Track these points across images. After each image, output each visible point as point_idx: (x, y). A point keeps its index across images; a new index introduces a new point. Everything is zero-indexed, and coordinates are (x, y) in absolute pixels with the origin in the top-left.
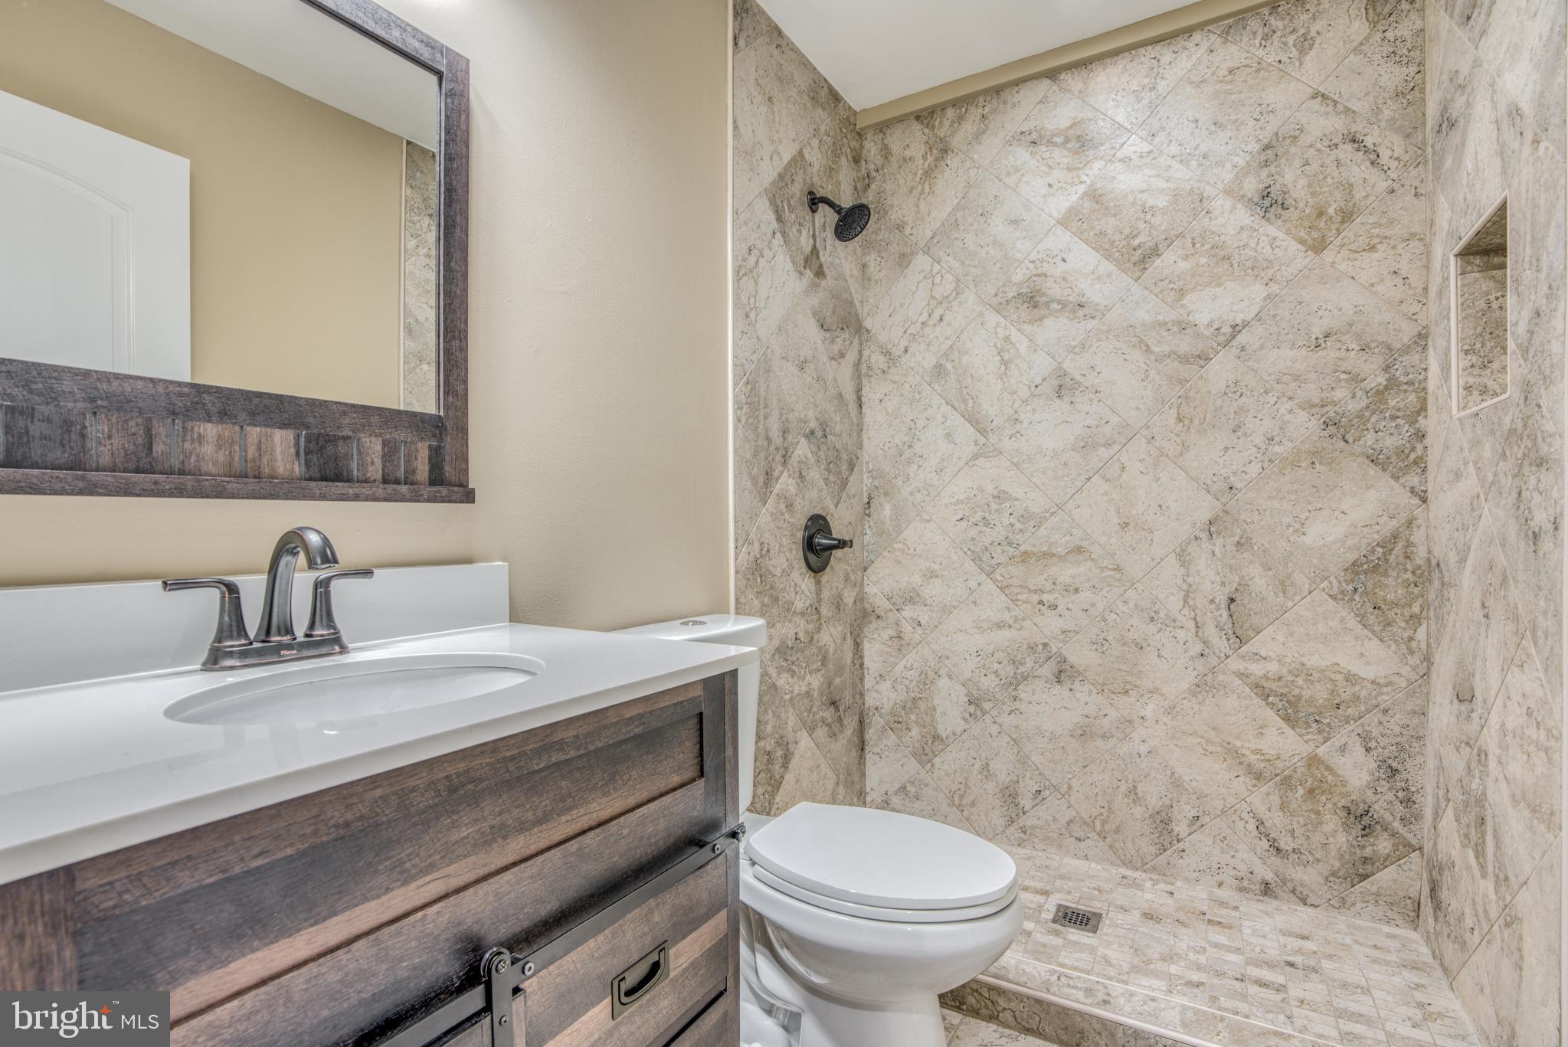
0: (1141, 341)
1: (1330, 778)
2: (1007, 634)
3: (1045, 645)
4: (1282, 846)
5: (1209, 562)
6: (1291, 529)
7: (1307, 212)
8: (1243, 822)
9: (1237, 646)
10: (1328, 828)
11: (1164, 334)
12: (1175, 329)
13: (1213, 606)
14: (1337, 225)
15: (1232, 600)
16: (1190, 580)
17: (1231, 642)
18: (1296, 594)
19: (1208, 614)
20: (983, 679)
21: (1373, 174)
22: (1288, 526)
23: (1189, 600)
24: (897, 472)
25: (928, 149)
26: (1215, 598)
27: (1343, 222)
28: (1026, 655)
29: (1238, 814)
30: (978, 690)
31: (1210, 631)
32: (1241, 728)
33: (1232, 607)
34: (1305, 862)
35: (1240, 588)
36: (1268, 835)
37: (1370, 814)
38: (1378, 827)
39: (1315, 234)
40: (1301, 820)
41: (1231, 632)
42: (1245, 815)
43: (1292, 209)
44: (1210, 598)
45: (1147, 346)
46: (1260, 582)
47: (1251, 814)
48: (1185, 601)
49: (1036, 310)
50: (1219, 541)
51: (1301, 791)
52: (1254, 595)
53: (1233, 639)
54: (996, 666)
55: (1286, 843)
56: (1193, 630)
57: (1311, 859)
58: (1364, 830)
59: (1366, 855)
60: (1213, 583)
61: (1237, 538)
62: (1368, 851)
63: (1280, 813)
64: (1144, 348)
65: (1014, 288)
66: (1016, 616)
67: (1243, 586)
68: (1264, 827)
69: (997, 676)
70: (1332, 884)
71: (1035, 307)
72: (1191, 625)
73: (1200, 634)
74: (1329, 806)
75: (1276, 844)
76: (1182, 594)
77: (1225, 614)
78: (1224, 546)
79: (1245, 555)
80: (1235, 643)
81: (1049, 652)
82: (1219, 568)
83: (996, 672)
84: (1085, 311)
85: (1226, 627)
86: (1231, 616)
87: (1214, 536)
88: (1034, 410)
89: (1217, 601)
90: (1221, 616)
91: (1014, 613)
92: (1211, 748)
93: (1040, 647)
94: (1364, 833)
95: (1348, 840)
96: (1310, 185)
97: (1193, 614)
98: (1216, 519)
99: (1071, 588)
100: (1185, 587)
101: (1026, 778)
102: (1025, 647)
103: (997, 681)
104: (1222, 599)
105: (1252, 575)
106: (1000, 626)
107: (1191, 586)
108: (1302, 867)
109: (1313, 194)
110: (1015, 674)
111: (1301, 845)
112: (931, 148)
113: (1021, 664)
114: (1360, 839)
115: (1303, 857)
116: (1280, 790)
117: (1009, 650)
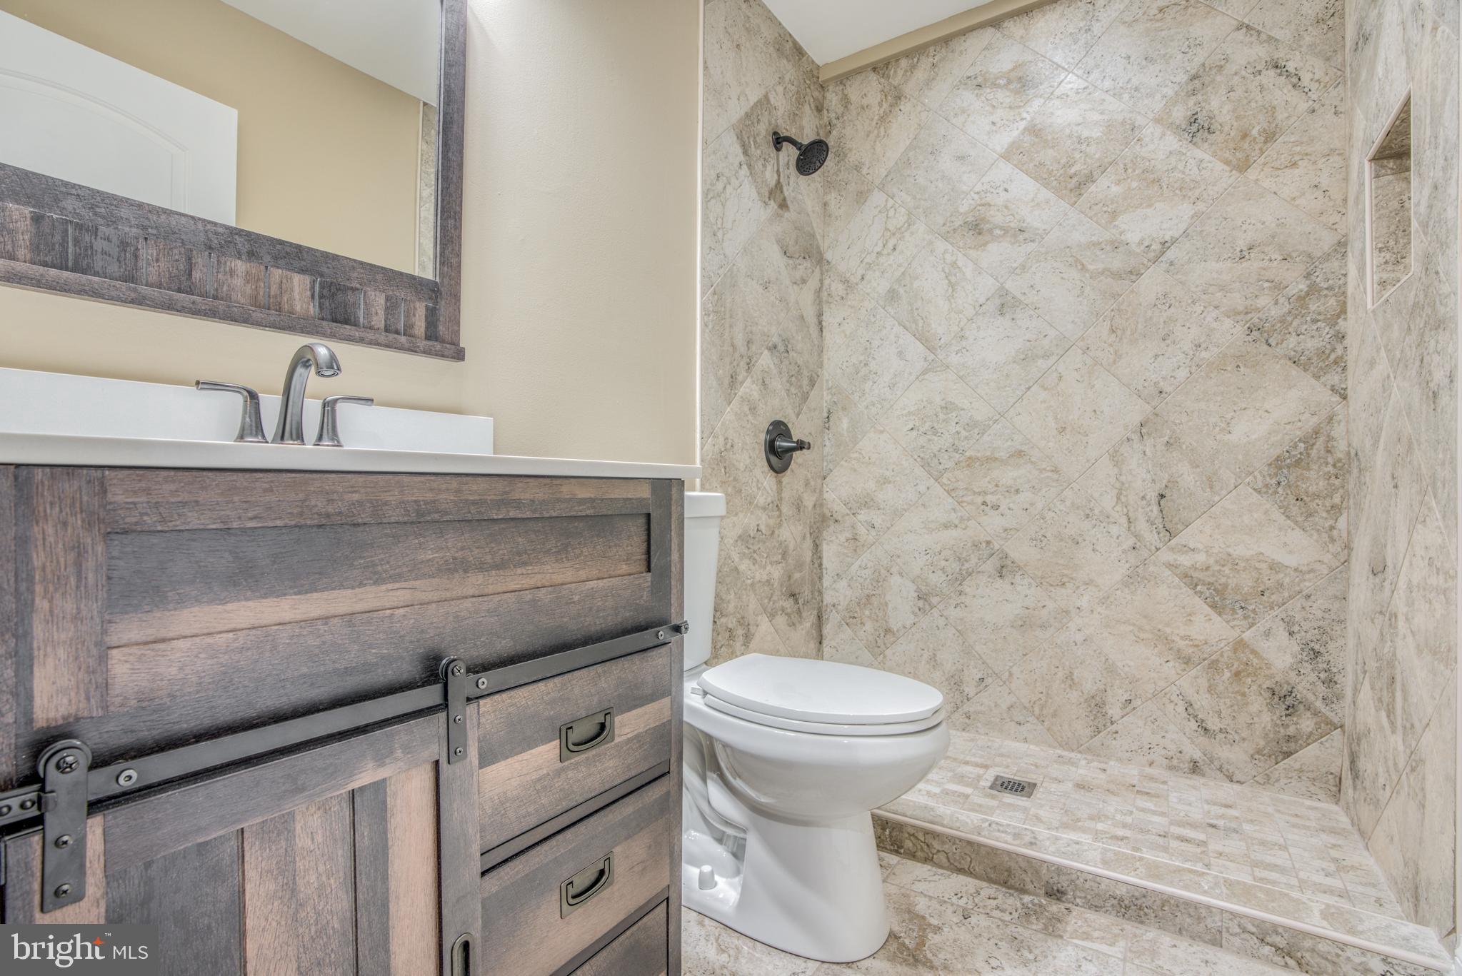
0: (1077, 261)
1: (1255, 661)
2: (954, 533)
3: (988, 543)
4: (1210, 726)
5: (1141, 461)
6: (1218, 428)
7: (1232, 134)
8: (1172, 705)
9: (1167, 539)
10: (1254, 708)
11: (1099, 253)
12: (1108, 248)
13: (1144, 502)
14: (1260, 145)
15: (1162, 496)
16: (1123, 478)
17: (1161, 535)
18: (1222, 489)
19: (1140, 510)
20: (931, 575)
21: (1294, 97)
22: (1215, 426)
23: (1122, 497)
24: (854, 388)
25: (883, 97)
26: (1146, 494)
27: (1265, 142)
28: (971, 552)
29: (1168, 696)
30: (926, 586)
31: (1142, 526)
32: (1171, 616)
33: (1162, 502)
34: (1232, 741)
35: (1170, 485)
36: (1196, 716)
37: (1294, 695)
38: (1301, 707)
39: (1239, 155)
40: (1228, 701)
41: (1161, 526)
42: (1174, 698)
43: (1218, 133)
44: (1142, 494)
45: (1083, 265)
46: (1189, 478)
47: (1181, 697)
48: (1118, 498)
49: (980, 237)
50: (1149, 442)
51: (1227, 674)
52: (1182, 491)
53: (1163, 533)
54: (943, 563)
55: (1214, 723)
56: (1126, 525)
57: (1237, 738)
58: (1288, 709)
59: (1289, 733)
60: (1144, 481)
61: (1166, 439)
62: (1291, 730)
63: (1207, 696)
64: (1080, 267)
65: (960, 217)
66: (961, 517)
67: (1172, 483)
68: (1193, 708)
69: (944, 573)
70: (1256, 762)
71: (980, 234)
72: (1124, 520)
73: (1132, 528)
74: (1254, 687)
75: (1204, 725)
76: (1116, 491)
77: (1156, 509)
78: (1155, 446)
79: (1174, 454)
80: (1165, 536)
81: (992, 549)
82: (1150, 466)
83: (943, 569)
84: (1026, 235)
85: (1156, 522)
86: (1161, 511)
87: (1145, 437)
88: (979, 328)
89: (1148, 497)
90: (1152, 511)
91: (960, 514)
92: (1142, 635)
93: (984, 545)
94: (1287, 712)
95: (1272, 720)
96: (1234, 110)
97: (1125, 510)
98: (1146, 422)
99: (1013, 490)
100: (1118, 485)
101: (971, 667)
102: (969, 545)
103: (944, 577)
104: (1152, 496)
105: (1181, 473)
106: (946, 526)
107: (1123, 484)
108: (1229, 746)
109: (1238, 118)
110: (960, 570)
111: (1228, 725)
112: (886, 96)
113: (966, 561)
114: (1284, 718)
115: (1229, 737)
116: (1207, 674)
117: (955, 548)
